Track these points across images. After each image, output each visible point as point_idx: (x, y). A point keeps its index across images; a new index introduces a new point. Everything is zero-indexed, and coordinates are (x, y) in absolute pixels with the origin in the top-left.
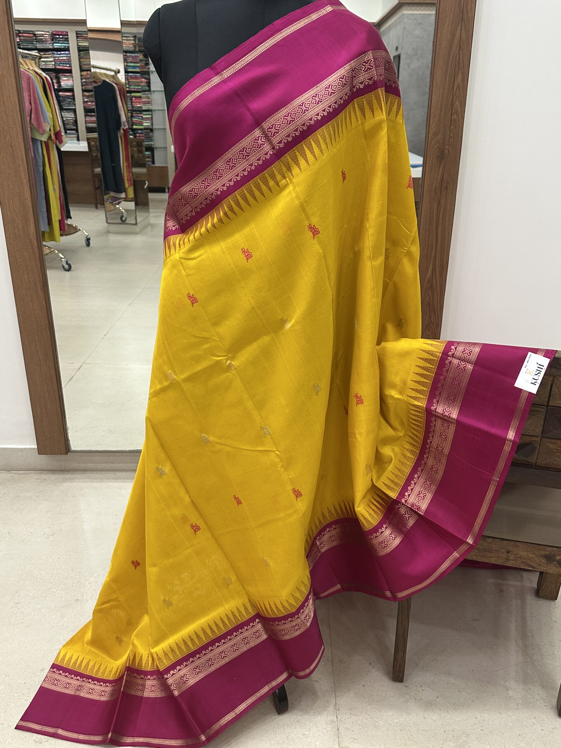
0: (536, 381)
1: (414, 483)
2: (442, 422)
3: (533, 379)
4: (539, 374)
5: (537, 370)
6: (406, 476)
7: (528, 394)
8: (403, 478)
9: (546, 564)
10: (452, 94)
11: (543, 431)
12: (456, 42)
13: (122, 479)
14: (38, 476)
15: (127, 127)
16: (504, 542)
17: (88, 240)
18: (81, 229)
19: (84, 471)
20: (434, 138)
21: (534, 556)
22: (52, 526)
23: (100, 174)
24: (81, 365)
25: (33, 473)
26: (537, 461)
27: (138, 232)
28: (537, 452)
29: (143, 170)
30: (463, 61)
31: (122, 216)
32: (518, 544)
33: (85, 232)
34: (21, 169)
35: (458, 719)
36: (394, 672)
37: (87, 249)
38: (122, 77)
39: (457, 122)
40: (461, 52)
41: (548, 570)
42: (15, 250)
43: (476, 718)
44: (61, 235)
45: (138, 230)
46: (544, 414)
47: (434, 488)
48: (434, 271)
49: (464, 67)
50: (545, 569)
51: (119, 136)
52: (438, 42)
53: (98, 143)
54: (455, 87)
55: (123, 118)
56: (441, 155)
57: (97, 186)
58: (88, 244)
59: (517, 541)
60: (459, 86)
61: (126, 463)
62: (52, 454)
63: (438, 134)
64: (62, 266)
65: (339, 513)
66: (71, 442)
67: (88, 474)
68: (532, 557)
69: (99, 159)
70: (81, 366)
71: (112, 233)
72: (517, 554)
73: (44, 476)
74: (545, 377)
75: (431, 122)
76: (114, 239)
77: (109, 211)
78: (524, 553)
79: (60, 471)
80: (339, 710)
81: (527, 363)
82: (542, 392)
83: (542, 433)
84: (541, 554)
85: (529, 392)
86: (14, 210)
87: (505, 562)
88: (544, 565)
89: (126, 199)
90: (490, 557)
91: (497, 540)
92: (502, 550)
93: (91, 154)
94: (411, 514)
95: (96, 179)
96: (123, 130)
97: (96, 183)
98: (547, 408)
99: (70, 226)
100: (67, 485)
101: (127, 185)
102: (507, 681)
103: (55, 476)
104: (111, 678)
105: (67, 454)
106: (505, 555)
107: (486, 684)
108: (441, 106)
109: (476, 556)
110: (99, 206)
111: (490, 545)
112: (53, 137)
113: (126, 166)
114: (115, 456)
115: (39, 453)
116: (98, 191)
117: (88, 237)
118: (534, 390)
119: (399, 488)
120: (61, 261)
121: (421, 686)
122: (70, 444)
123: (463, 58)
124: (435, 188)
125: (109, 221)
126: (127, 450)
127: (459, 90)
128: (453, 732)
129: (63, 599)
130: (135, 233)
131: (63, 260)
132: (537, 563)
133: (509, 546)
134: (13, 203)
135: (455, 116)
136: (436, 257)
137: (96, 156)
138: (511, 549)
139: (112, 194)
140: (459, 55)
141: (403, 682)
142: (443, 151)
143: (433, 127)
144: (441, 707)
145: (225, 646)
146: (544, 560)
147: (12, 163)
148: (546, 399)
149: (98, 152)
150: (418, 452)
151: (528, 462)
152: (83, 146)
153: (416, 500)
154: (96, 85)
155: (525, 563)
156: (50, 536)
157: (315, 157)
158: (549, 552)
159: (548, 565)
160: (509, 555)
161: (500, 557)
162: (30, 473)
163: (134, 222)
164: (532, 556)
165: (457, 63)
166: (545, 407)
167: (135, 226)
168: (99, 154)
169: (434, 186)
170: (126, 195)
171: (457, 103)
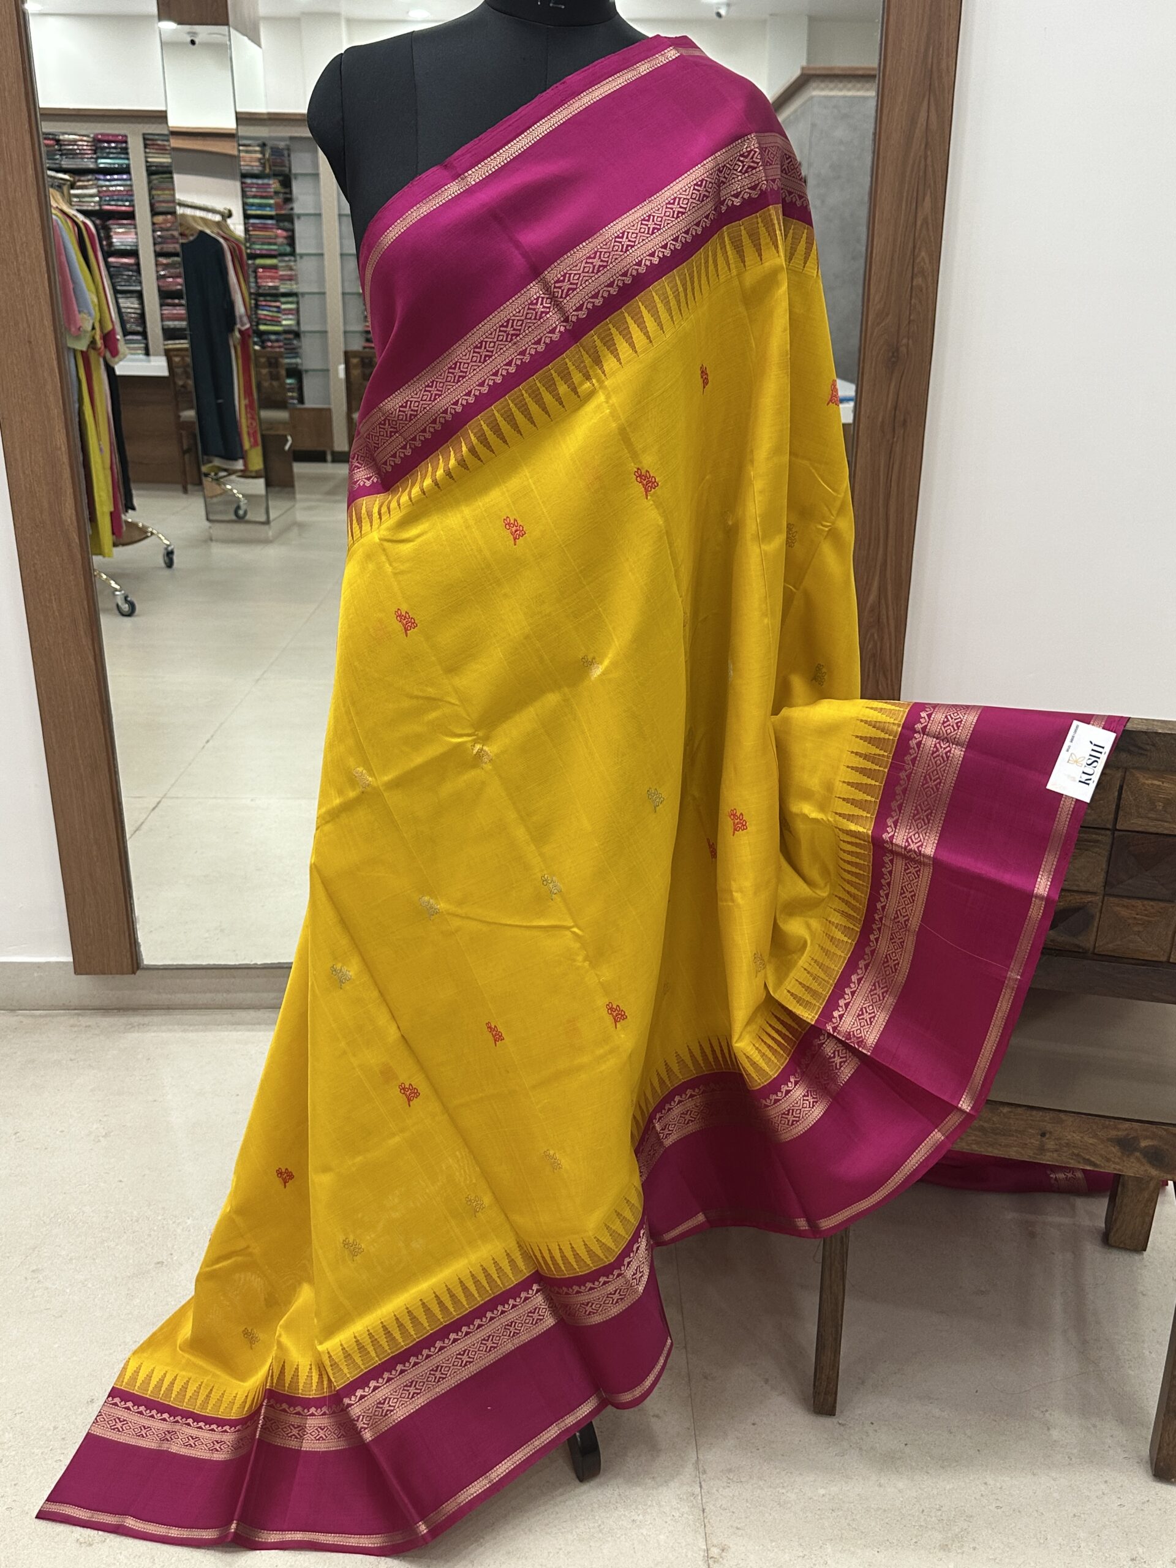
0: (1089, 777)
1: (851, 992)
2: (906, 865)
3: (1084, 773)
4: (1095, 764)
5: (1091, 755)
6: (835, 979)
7: (1073, 803)
8: (828, 982)
9: (1119, 1158)
10: (912, 235)
11: (1106, 883)
12: (918, 133)
13: (248, 1024)
14: (72, 1021)
15: (248, 326)
16: (1034, 1113)
17: (169, 554)
18: (154, 531)
19: (169, 1008)
20: (878, 324)
21: (1096, 1141)
22: (105, 1119)
23: (193, 423)
24: (158, 800)
25: (64, 1015)
26: (1097, 945)
27: (271, 538)
28: (1096, 925)
29: (283, 415)
30: (934, 171)
31: (238, 508)
32: (1062, 1115)
33: (163, 538)
34: (49, 387)
35: (948, 1487)
36: (816, 1394)
37: (167, 572)
38: (237, 226)
39: (924, 290)
40: (929, 153)
41: (1125, 1170)
42: (34, 552)
43: (986, 1483)
44: (115, 545)
45: (270, 533)
46: (1108, 847)
47: (890, 1000)
48: (882, 590)
49: (935, 182)
50: (1118, 1167)
51: (231, 343)
52: (883, 134)
53: (188, 360)
54: (919, 223)
55: (240, 309)
56: (893, 356)
57: (185, 447)
58: (170, 564)
59: (1060, 1111)
60: (925, 221)
61: (256, 992)
62: (104, 973)
63: (887, 315)
64: (115, 607)
65: (700, 1064)
66: (142, 949)
67: (178, 1016)
68: (1091, 1144)
69: (190, 392)
70: (159, 803)
71: (217, 541)
72: (1060, 1139)
73: (85, 1021)
74: (1108, 771)
75: (872, 291)
76: (219, 552)
77: (212, 497)
78: (1075, 1135)
79: (119, 1009)
80: (705, 1472)
81: (1072, 741)
82: (1102, 802)
83: (1105, 887)
84: (1110, 1136)
85: (1077, 800)
86: (32, 471)
87: (1037, 1155)
88: (1117, 1160)
89: (245, 474)
90: (1006, 1146)
91: (1020, 1110)
92: (1030, 1130)
93: (175, 383)
94: (846, 1057)
95: (184, 433)
96: (240, 331)
97: (185, 442)
98: (1113, 834)
99: (133, 526)
100: (133, 1036)
101: (247, 445)
102: (1047, 1411)
103: (107, 1019)
104: (233, 1415)
105: (134, 973)
106: (1037, 1141)
107: (1005, 1418)
108: (892, 259)
109: (978, 1143)
110: (189, 487)
111: (1006, 1120)
112: (99, 343)
113: (246, 406)
114: (234, 977)
115: (76, 973)
116: (187, 456)
117: (170, 548)
118: (1085, 794)
119: (821, 1001)
120: (115, 595)
121: (872, 1423)
122: (140, 952)
123: (933, 166)
124: (883, 422)
125: (211, 517)
126: (259, 963)
127: (928, 229)
128: (939, 1513)
129: (131, 1261)
130: (267, 542)
131: (117, 593)
132: (1101, 1156)
133: (1045, 1121)
134: (30, 457)
135: (919, 281)
136: (885, 561)
137: (184, 386)
138: (1049, 1127)
139: (217, 462)
140: (926, 160)
141: (834, 1415)
142: (897, 350)
143: (877, 299)
144: (914, 1464)
145: (469, 1341)
146: (1115, 1150)
147: (31, 377)
148: (1112, 816)
149: (188, 377)
150: (859, 930)
151: (1079, 947)
152: (157, 366)
153: (856, 1025)
154: (184, 241)
155: (1078, 1155)
156: (101, 1138)
157: (648, 338)
158: (1125, 1133)
159: (1125, 1159)
160: (1044, 1139)
161: (1026, 1144)
162: (57, 1016)
163: (263, 519)
164: (1091, 1141)
165: (921, 174)
166: (1108, 833)
167: (266, 527)
168: (191, 382)
169: (880, 419)
170: (245, 464)
171: (923, 254)
